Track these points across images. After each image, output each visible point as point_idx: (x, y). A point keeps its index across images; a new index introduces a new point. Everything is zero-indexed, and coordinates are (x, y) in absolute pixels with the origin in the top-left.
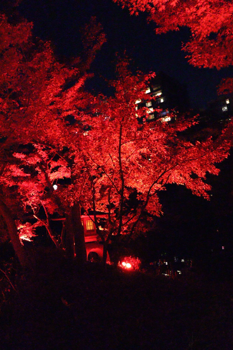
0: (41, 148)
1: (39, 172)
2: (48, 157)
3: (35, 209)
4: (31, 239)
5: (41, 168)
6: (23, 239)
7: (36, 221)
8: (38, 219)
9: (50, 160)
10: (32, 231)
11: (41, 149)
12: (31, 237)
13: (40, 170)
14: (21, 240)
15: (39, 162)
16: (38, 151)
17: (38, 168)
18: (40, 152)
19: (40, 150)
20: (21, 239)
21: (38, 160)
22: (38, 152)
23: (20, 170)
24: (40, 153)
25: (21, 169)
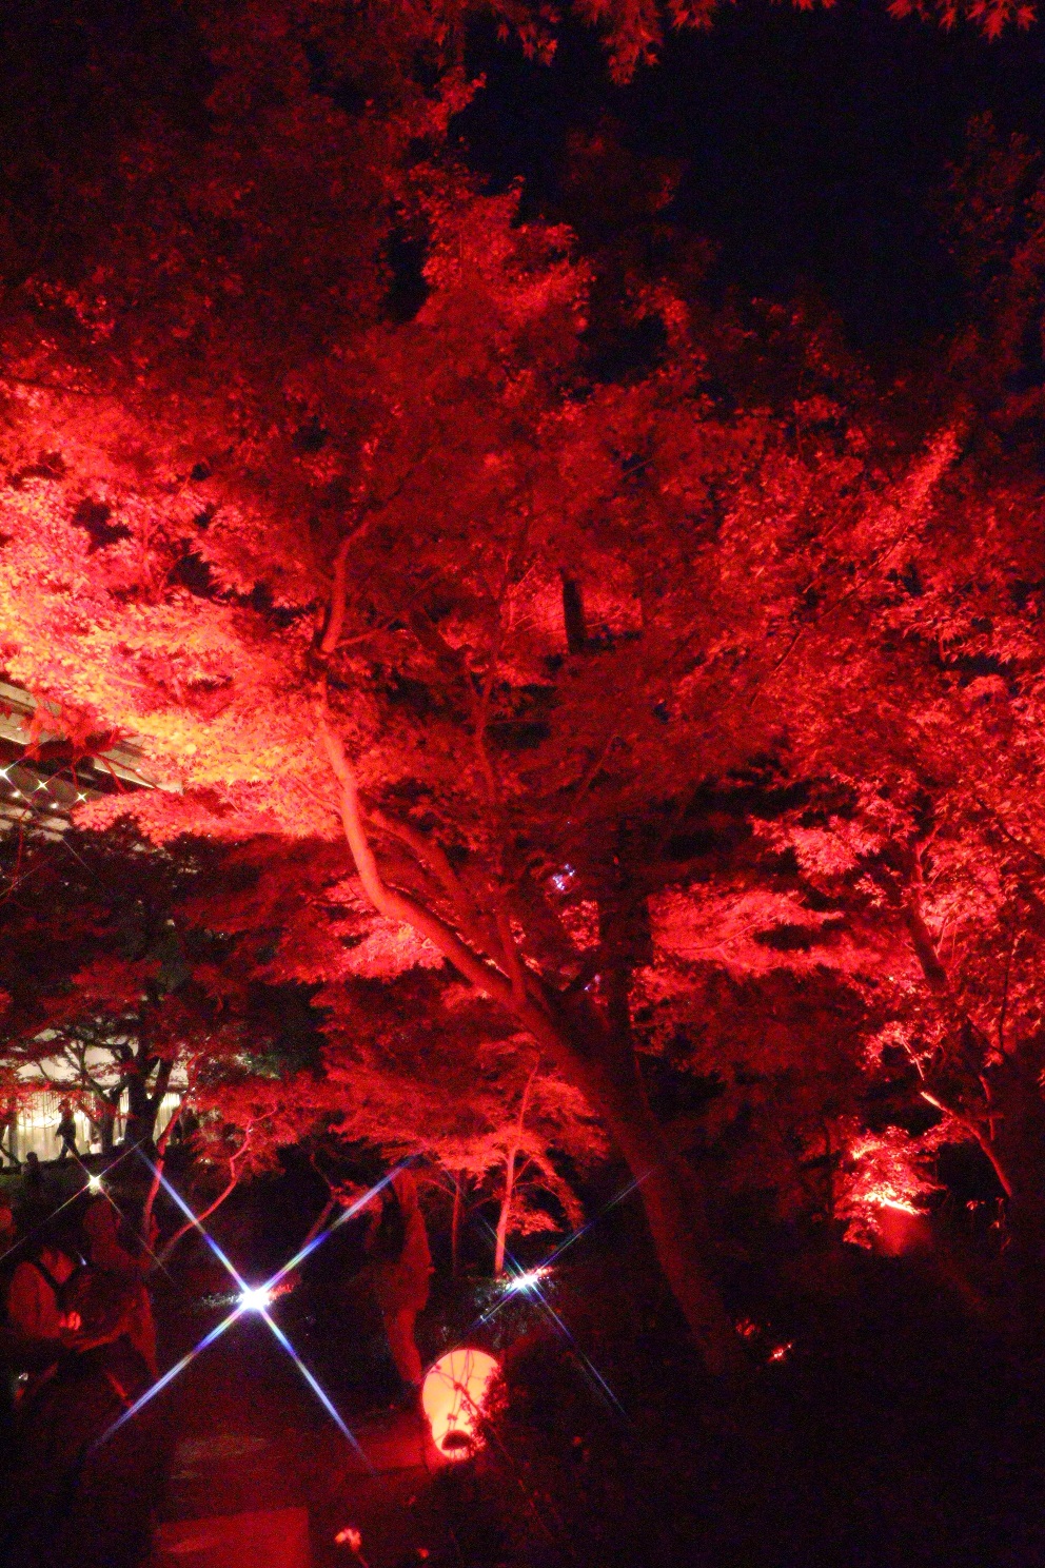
0: (874, 788)
1: (875, 898)
2: (913, 824)
3: (926, 1061)
4: (916, 1202)
5: (880, 879)
6: (882, 1205)
7: (931, 1117)
8: (944, 1109)
9: (929, 834)
10: (919, 1167)
11: (872, 790)
12: (914, 1194)
13: (878, 891)
14: (869, 1208)
15: (877, 851)
16: (861, 803)
17: (867, 879)
18: (871, 807)
19: (868, 794)
20: (870, 1204)
21: (867, 845)
22: (862, 808)
23: (784, 900)
24: (871, 810)
25: (786, 894)
